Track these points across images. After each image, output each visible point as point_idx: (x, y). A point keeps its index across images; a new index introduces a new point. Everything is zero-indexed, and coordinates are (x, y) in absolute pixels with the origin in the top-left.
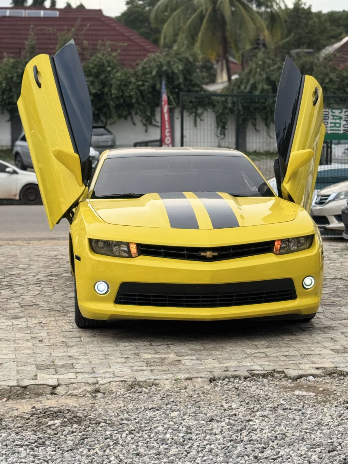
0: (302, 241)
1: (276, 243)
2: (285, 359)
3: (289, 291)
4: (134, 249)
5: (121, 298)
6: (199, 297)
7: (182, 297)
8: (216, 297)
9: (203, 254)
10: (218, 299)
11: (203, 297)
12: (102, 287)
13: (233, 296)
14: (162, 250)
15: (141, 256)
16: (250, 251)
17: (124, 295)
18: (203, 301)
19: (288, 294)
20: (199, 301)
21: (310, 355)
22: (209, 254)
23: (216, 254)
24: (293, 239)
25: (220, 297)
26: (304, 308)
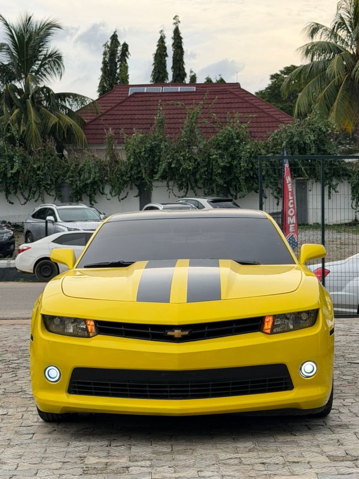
0: (304, 316)
1: (267, 320)
2: (262, 467)
3: (282, 379)
4: (91, 327)
5: (75, 387)
6: (166, 387)
7: (145, 386)
8: (188, 386)
9: (170, 333)
10: (189, 389)
11: (171, 387)
12: (54, 373)
13: (208, 386)
14: (123, 328)
15: (99, 336)
16: (232, 329)
17: (78, 383)
18: (171, 391)
19: (282, 384)
20: (166, 391)
21: (298, 462)
22: (177, 333)
23: (186, 333)
24: (291, 314)
25: (192, 386)
26: (303, 401)
